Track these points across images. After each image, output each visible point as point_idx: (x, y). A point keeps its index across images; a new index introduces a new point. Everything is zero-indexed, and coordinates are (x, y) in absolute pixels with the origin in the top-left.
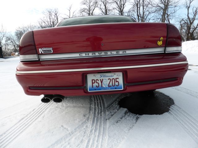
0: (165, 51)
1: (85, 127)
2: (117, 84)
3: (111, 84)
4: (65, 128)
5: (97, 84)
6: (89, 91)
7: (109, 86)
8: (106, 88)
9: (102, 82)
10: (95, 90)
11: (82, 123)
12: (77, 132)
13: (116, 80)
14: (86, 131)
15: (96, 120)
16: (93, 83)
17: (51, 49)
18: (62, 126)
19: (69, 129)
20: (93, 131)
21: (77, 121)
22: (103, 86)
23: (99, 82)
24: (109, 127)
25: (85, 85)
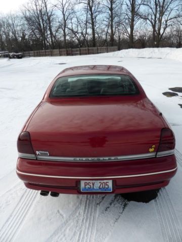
0: (156, 155)
1: (77, 214)
2: (107, 186)
3: (101, 187)
4: (61, 215)
5: (89, 186)
6: (82, 191)
7: (99, 188)
8: (97, 189)
9: (93, 185)
10: (87, 190)
11: (76, 209)
12: (71, 221)
13: (106, 184)
14: (78, 219)
15: (88, 205)
16: (85, 185)
17: (47, 152)
18: (58, 211)
19: (64, 216)
20: (85, 221)
21: (71, 206)
22: (95, 187)
23: (91, 185)
24: (99, 216)
25: (78, 186)
